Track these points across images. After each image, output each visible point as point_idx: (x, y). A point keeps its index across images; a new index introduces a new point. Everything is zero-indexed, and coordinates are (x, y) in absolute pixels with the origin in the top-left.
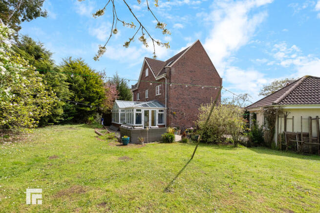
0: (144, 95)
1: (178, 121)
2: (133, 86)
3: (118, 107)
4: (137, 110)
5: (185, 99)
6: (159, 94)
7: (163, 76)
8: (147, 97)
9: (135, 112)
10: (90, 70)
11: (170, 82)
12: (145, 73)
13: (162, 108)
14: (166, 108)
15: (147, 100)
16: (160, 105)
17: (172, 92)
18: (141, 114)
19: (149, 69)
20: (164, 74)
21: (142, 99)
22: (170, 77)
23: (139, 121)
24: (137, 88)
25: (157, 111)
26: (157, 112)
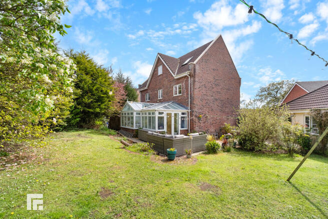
0: (156, 95)
1: (202, 125)
2: (140, 86)
3: (132, 109)
4: (160, 113)
5: (208, 100)
6: (178, 95)
7: (186, 74)
8: (161, 98)
9: (157, 115)
10: (95, 66)
11: (194, 81)
12: (157, 70)
13: (185, 111)
14: (189, 111)
15: (161, 102)
16: (181, 107)
17: (196, 92)
18: (163, 117)
19: (164, 66)
20: (187, 72)
21: (153, 100)
22: (195, 75)
23: (161, 125)
24: (146, 88)
25: (180, 113)
26: (180, 115)
